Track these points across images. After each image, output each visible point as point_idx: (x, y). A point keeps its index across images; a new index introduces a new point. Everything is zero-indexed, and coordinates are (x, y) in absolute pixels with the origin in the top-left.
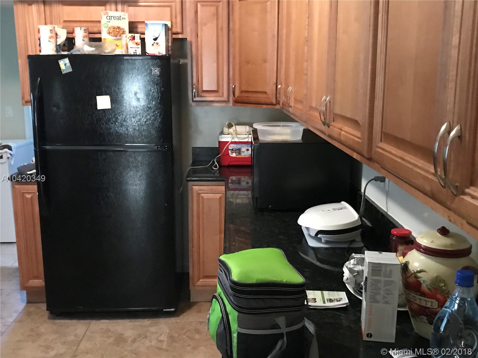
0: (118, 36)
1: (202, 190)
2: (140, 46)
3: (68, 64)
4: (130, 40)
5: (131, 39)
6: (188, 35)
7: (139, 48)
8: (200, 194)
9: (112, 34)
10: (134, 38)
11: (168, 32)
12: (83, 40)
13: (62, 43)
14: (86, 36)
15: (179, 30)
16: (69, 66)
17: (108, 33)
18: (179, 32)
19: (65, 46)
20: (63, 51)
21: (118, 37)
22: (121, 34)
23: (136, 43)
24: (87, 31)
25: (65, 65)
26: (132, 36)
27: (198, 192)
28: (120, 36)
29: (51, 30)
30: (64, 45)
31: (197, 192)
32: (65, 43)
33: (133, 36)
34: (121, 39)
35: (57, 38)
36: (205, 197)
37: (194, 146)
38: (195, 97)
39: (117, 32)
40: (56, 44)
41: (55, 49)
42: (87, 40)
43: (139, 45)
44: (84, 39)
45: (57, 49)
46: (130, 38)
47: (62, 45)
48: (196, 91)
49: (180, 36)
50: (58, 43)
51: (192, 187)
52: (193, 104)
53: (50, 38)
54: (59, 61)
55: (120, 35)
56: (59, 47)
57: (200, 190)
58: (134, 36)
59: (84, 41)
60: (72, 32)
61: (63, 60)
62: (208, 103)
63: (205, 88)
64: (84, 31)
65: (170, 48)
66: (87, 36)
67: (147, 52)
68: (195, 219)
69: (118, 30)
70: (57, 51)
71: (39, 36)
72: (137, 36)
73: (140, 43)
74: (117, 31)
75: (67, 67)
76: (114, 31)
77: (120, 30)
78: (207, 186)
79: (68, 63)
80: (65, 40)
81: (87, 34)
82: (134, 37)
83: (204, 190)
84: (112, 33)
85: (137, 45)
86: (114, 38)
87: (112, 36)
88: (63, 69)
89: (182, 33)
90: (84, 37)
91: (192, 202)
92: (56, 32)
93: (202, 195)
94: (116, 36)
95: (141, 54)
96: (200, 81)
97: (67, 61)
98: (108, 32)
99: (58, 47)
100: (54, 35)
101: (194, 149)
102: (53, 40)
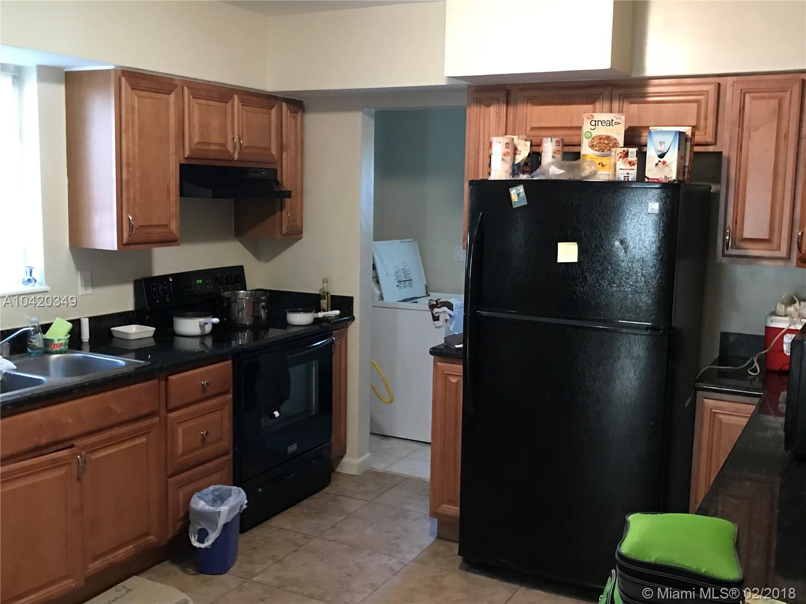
0: (606, 150)
1: (720, 408)
2: (635, 167)
3: (523, 194)
4: (620, 157)
5: (623, 156)
6: (725, 146)
7: (633, 169)
8: (716, 415)
9: (597, 148)
10: (626, 155)
11: (686, 144)
12: (553, 157)
13: (522, 160)
14: (558, 151)
15: (710, 139)
16: (523, 196)
17: (590, 147)
18: (708, 143)
19: (528, 166)
20: (524, 173)
21: (606, 152)
22: (611, 147)
23: (630, 163)
24: (561, 143)
25: (517, 195)
26: (624, 151)
27: (713, 410)
28: (610, 150)
29: (506, 144)
30: (526, 164)
31: (711, 409)
32: (527, 162)
33: (626, 151)
34: (610, 155)
35: (515, 154)
36: (724, 421)
37: (725, 330)
38: (727, 249)
39: (605, 145)
40: (514, 163)
41: (511, 171)
42: (559, 156)
43: (634, 165)
44: (555, 155)
45: (513, 171)
46: (620, 155)
47: (522, 164)
48: (730, 239)
49: (711, 149)
50: (516, 162)
51: (703, 401)
52: (725, 260)
53: (504, 155)
54: (510, 189)
55: (608, 148)
56: (516, 169)
57: (717, 408)
58: (628, 151)
59: (554, 159)
60: (539, 144)
61: (516, 188)
62: (753, 259)
63: (746, 235)
64: (557, 143)
65: (686, 170)
66: (560, 151)
67: (646, 177)
68: (704, 455)
69: (606, 142)
70: (514, 173)
71: (490, 153)
72: (633, 151)
73: (637, 162)
74: (604, 143)
75: (521, 198)
76: (600, 143)
77: (610, 141)
78: (730, 401)
79: (523, 192)
80: (528, 157)
81: (560, 148)
82: (627, 153)
83: (724, 408)
84: (596, 146)
85: (631, 166)
86: (600, 153)
87: (596, 150)
88: (514, 201)
89: (715, 144)
90: (555, 153)
91: (702, 427)
92: (515, 144)
93: (721, 416)
94: (603, 151)
95: (635, 180)
96: (739, 222)
97: (521, 189)
98: (590, 144)
99: (516, 167)
100: (510, 150)
101: (725, 336)
102: (509, 158)
